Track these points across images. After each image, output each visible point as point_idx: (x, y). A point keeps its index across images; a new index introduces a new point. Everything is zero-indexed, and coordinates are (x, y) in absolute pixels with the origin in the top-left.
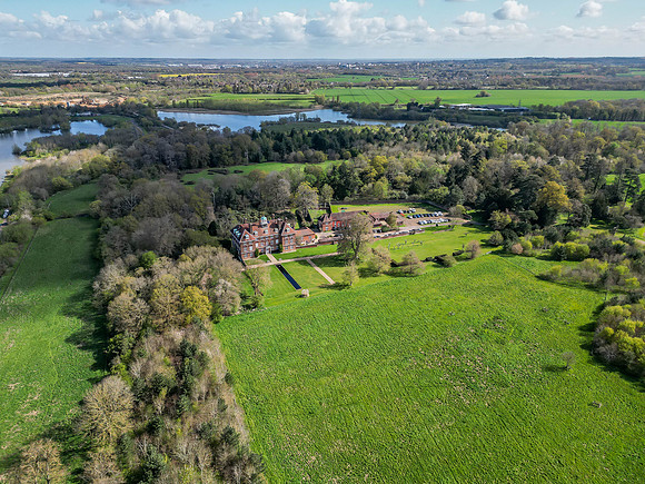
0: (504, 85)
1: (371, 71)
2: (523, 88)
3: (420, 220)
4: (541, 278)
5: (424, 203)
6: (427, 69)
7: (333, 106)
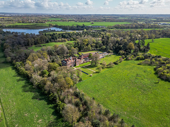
0: (95, 21)
1: (59, 17)
2: (100, 22)
3: (102, 54)
4: (139, 64)
5: (100, 50)
6: (73, 17)
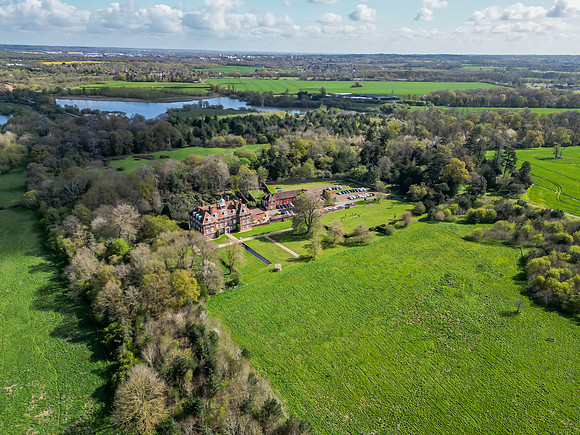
0: (371, 77)
1: (252, 63)
4: (467, 239)
5: (346, 181)
6: (301, 62)
7: (230, 94)
